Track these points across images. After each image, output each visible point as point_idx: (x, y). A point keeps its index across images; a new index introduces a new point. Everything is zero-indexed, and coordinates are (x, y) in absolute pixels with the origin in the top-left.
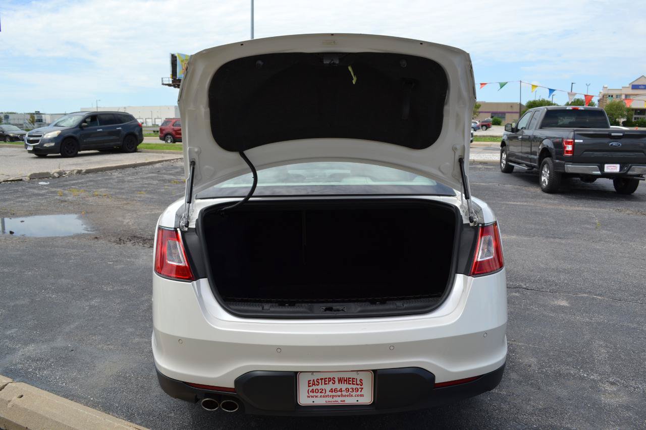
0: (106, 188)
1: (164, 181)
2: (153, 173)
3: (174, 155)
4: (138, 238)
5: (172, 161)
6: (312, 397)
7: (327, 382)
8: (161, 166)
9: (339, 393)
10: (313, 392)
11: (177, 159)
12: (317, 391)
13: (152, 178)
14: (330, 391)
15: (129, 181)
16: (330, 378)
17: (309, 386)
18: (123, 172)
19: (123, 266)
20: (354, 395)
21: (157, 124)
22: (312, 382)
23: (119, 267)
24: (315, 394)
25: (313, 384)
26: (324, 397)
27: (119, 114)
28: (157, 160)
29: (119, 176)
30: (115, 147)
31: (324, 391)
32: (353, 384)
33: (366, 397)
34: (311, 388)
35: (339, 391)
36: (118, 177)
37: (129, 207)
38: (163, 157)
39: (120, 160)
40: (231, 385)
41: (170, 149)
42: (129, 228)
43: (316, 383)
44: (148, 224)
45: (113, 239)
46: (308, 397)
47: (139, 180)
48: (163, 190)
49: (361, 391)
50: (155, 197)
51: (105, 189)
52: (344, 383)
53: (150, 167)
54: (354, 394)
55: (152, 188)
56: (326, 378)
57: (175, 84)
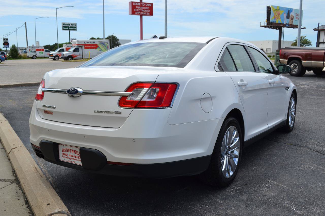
6: (64, 157)
7: (68, 151)
9: (72, 158)
10: (64, 155)
14: (69, 156)
20: (77, 160)
22: (63, 150)
26: (67, 158)
31: (67, 155)
34: (63, 153)
35: (72, 156)
43: (65, 150)
46: (62, 157)
52: (74, 153)
56: (68, 149)
57: (268, 26)
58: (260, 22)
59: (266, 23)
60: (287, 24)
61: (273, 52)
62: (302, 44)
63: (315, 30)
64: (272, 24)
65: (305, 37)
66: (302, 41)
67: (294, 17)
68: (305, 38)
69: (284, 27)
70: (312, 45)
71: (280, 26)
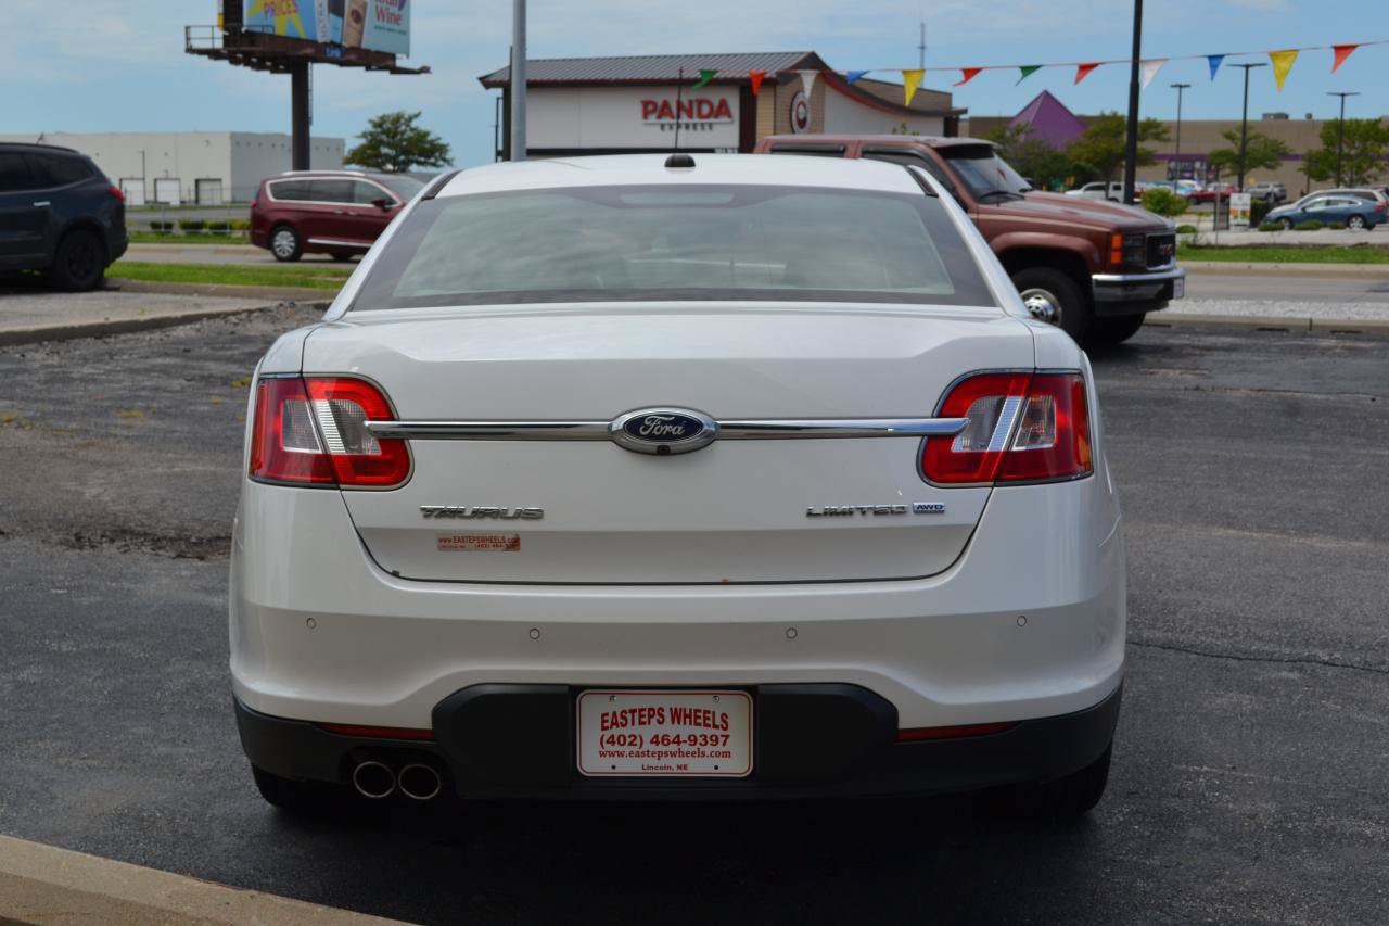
0: (12, 399)
1: (208, 380)
2: (166, 355)
3: (239, 300)
4: (137, 535)
5: (233, 319)
6: (612, 754)
7: (645, 719)
8: (193, 334)
9: (673, 748)
10: (613, 743)
11: (250, 312)
12: (621, 741)
13: (165, 371)
14: (652, 742)
15: (84, 380)
16: (653, 709)
17: (604, 728)
18: (62, 353)
19: (99, 599)
20: (708, 753)
21: (161, 198)
22: (609, 718)
23: (85, 601)
24: (617, 748)
25: (613, 724)
26: (638, 755)
27: (42, 155)
28: (179, 313)
29: (50, 362)
30: (25, 271)
31: (638, 741)
32: (706, 725)
33: (734, 759)
34: (608, 734)
35: (674, 742)
36: (47, 366)
37: (94, 454)
38: (197, 306)
39: (48, 315)
40: (425, 723)
41: (222, 282)
42: (104, 509)
43: (620, 720)
44: (163, 501)
45: (55, 538)
46: (602, 754)
47: (121, 376)
48: (206, 408)
49: (724, 744)
50: (179, 428)
51: (7, 402)
52: (685, 723)
53: (157, 335)
54: (708, 749)
55: (168, 403)
56: (644, 710)
57: (233, 49)
58: (187, 28)
59: (219, 33)
60: (334, 45)
61: (234, 202)
62: (402, 158)
63: (487, 82)
64: (252, 43)
65: (417, 116)
66: (402, 140)
67: (368, 10)
68: (414, 124)
69: (316, 60)
70: (454, 163)
71: (301, 53)
